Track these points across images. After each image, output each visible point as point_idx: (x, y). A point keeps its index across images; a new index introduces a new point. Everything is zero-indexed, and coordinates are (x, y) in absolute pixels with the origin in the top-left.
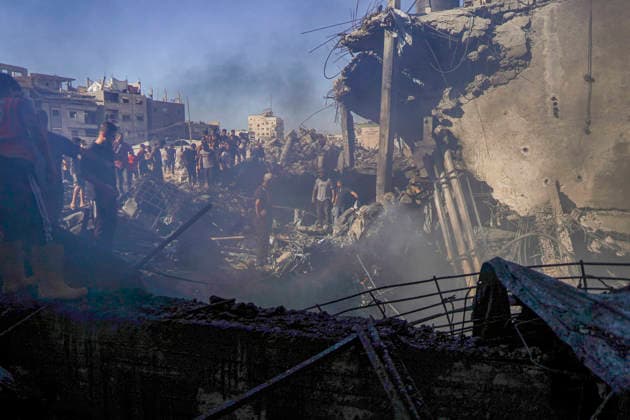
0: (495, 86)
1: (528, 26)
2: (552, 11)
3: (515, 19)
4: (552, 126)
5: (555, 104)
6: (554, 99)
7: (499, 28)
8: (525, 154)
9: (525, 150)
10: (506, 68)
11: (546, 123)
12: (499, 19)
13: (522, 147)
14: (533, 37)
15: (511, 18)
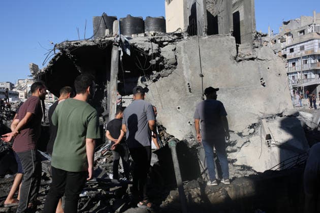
0: (162, 77)
1: (175, 49)
2: (184, 44)
3: (168, 45)
4: (189, 97)
5: (189, 86)
6: (188, 84)
7: (162, 49)
8: (179, 110)
9: (179, 108)
10: (167, 69)
11: (186, 95)
12: (161, 44)
13: (177, 107)
14: (177, 54)
15: (167, 45)
